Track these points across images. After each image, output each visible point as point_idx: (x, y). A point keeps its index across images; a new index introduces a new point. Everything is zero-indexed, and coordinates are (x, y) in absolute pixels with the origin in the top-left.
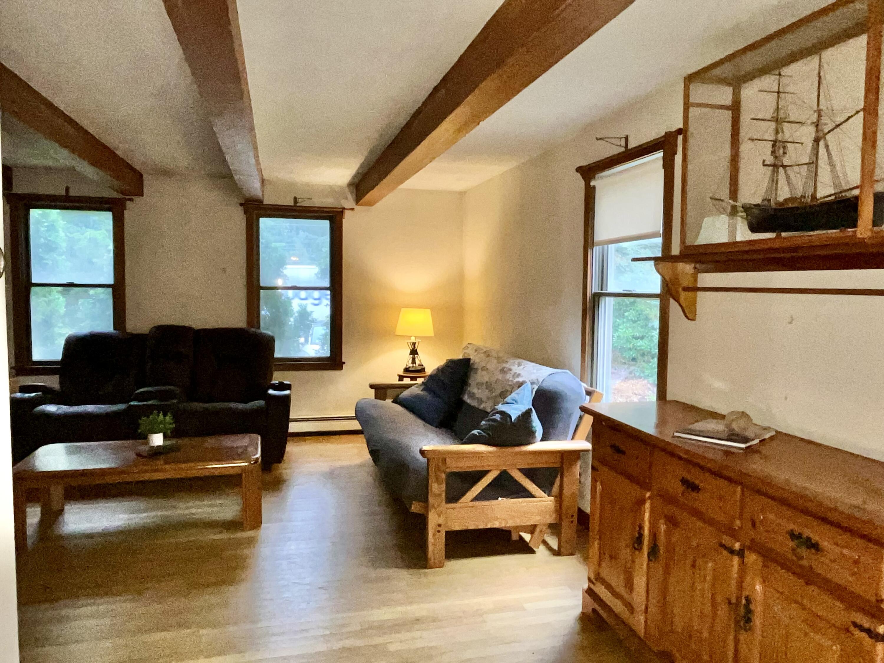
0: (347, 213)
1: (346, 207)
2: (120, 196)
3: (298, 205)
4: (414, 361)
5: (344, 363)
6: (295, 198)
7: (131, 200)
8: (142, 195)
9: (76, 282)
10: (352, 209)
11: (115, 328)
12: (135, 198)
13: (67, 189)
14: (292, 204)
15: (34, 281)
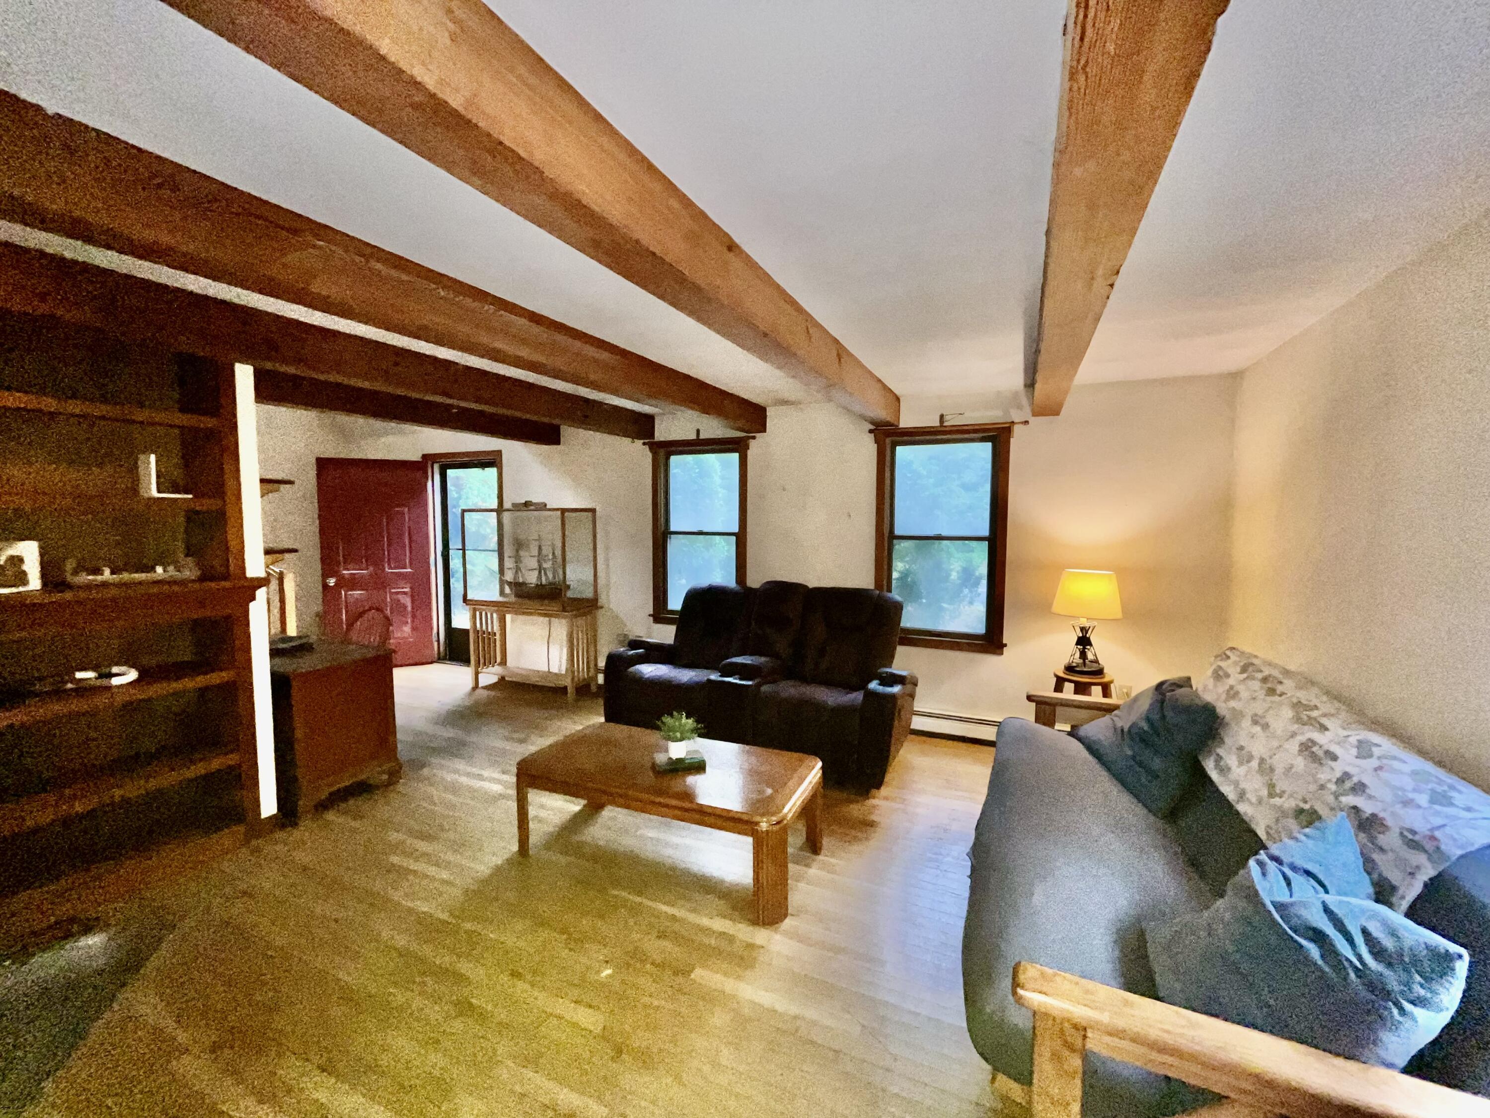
0: (1017, 430)
1: (1016, 421)
2: (743, 434)
3: (946, 424)
4: (1083, 655)
5: (1005, 645)
6: (942, 416)
7: (754, 438)
8: (765, 431)
9: (705, 530)
10: (1026, 422)
11: (737, 582)
12: (757, 435)
13: (698, 431)
14: (938, 424)
15: (672, 529)
